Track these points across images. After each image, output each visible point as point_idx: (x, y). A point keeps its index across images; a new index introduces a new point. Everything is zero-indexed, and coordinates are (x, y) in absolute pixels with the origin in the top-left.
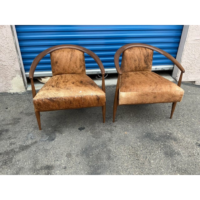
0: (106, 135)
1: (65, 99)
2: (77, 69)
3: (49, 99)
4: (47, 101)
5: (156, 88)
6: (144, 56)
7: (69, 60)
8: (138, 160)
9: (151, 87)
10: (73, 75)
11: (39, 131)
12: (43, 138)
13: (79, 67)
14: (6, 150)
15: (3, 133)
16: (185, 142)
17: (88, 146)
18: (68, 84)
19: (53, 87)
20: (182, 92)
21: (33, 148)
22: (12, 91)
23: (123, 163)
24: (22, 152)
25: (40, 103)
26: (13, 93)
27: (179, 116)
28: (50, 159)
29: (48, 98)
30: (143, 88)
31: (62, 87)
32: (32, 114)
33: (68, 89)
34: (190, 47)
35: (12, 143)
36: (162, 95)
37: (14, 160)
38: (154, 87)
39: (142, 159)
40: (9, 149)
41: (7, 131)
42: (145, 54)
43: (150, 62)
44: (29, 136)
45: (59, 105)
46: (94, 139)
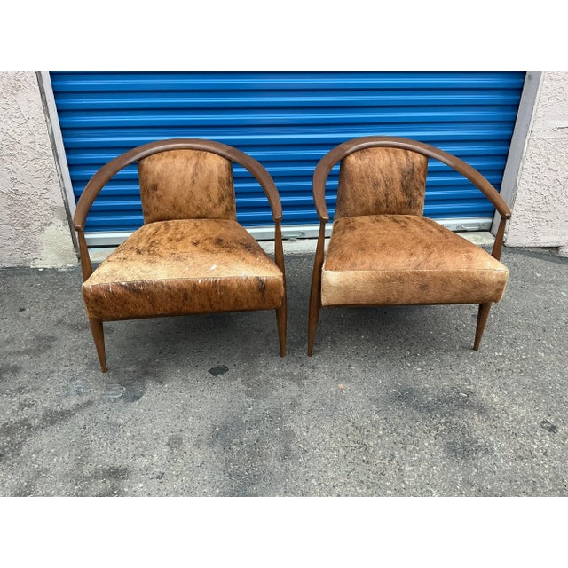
0: (284, 391)
1: (169, 288)
2: (211, 205)
3: (125, 287)
4: (120, 291)
5: (426, 261)
6: (402, 171)
7: (190, 181)
8: (368, 462)
9: (413, 259)
10: (198, 222)
12: (111, 393)
13: (216, 199)
14: (7, 421)
15: (5, 376)
16: (511, 419)
17: (230, 420)
18: (180, 245)
19: (139, 252)
20: (503, 275)
21: (80, 420)
22: (40, 265)
23: (324, 469)
24: (50, 428)
25: (100, 297)
26: (44, 269)
27: (500, 344)
28: (123, 451)
29: (124, 283)
30: (389, 259)
31: (165, 253)
33: (178, 259)
34: (542, 150)
35: (27, 403)
36: (445, 280)
37: (25, 448)
38: (421, 258)
39: (378, 462)
40: (14, 419)
41: (16, 370)
42: (404, 165)
43: (417, 189)
44: (73, 387)
45: (152, 303)
46: (250, 400)
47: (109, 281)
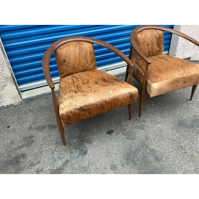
0: (140, 134)
1: (96, 105)
2: (88, 65)
3: (79, 109)
4: (77, 111)
5: (185, 72)
6: (156, 38)
8: (186, 153)
9: (180, 72)
11: (63, 147)
13: (90, 62)
15: (20, 160)
17: (128, 152)
18: (90, 85)
19: (75, 92)
22: (4, 104)
23: (174, 161)
25: (69, 116)
26: (7, 106)
29: (78, 108)
30: (172, 74)
31: (87, 90)
32: (44, 127)
33: (95, 91)
35: (39, 170)
36: (191, 78)
38: (183, 72)
41: (24, 156)
42: (157, 36)
43: (162, 44)
44: (55, 156)
46: (130, 141)
47: (71, 108)
